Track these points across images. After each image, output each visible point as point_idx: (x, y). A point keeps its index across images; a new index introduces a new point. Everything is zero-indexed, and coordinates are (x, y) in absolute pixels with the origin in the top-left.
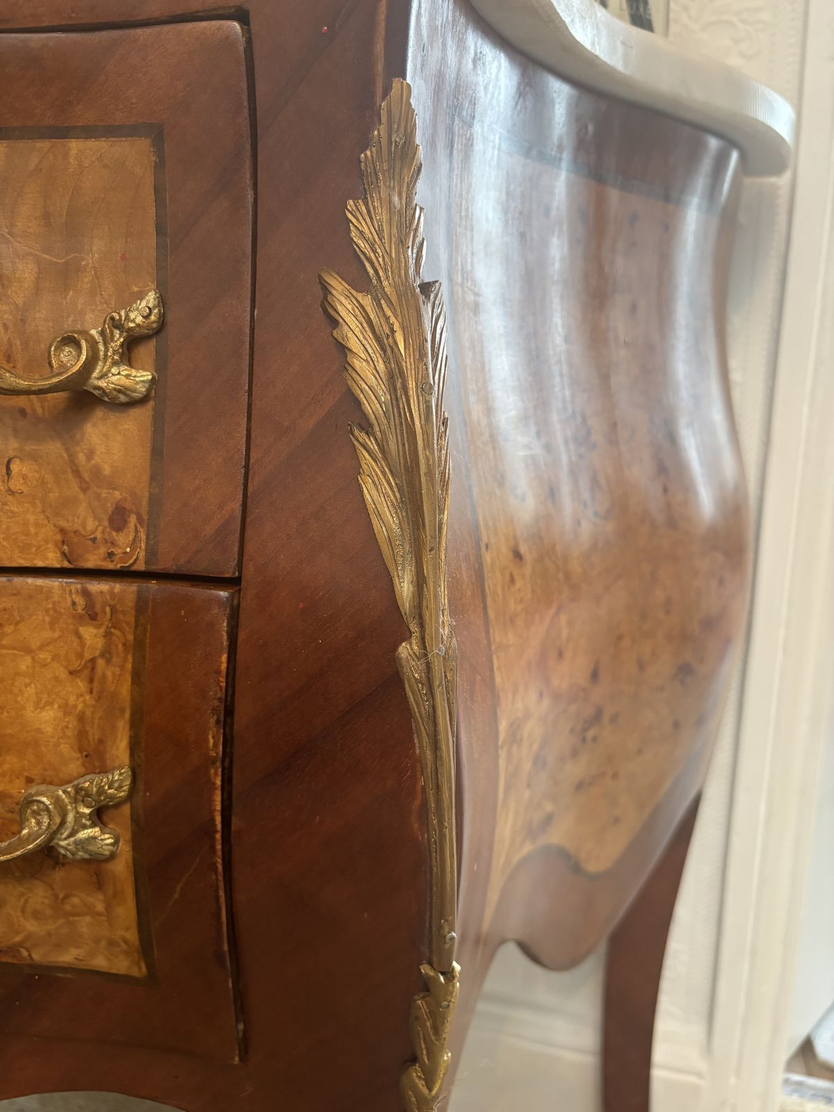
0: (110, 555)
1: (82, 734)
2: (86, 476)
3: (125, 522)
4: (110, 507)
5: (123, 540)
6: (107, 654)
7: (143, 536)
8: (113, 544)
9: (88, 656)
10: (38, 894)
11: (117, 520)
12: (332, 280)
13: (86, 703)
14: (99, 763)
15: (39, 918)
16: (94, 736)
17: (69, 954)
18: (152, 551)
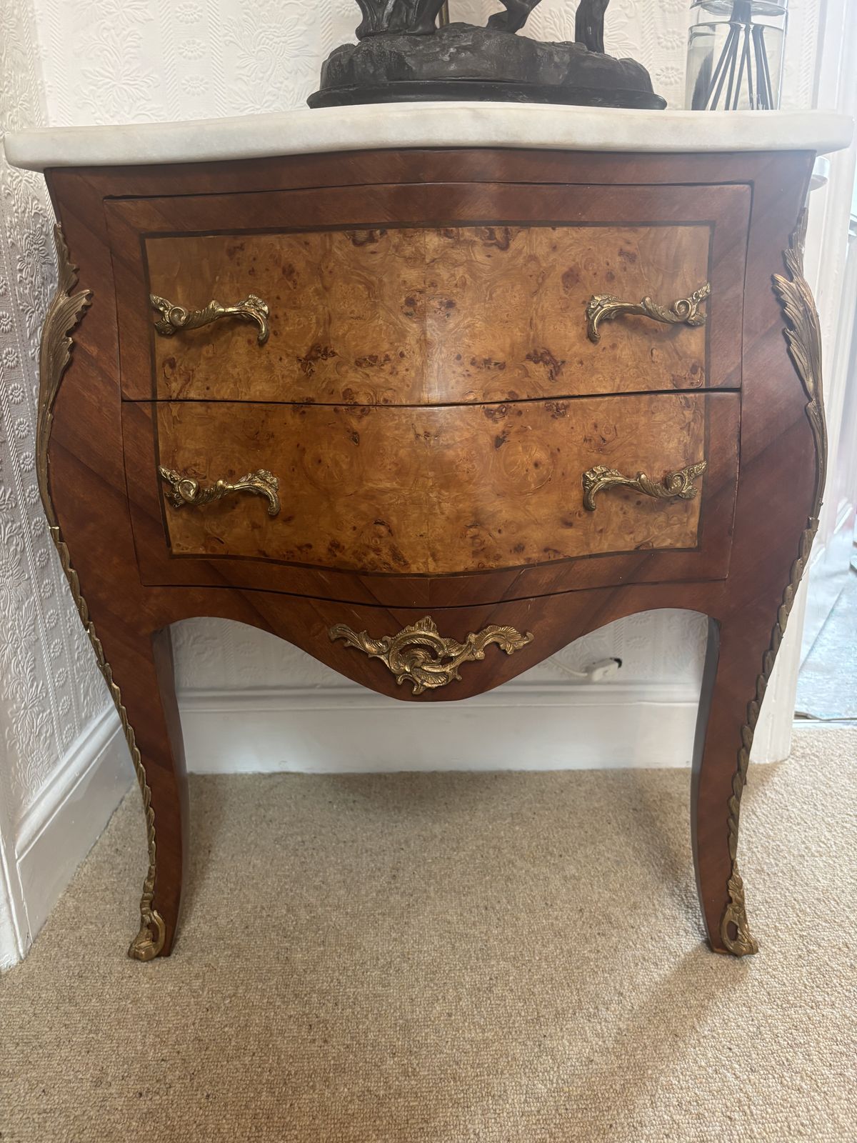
0: (692, 383)
1: (685, 451)
2: (681, 354)
3: (697, 371)
4: (690, 366)
5: (697, 377)
6: (694, 420)
7: (704, 375)
8: (693, 379)
9: (687, 421)
10: (661, 518)
11: (694, 370)
12: (780, 278)
13: (687, 439)
14: (691, 462)
15: (660, 528)
16: (690, 451)
17: (667, 543)
18: (708, 381)
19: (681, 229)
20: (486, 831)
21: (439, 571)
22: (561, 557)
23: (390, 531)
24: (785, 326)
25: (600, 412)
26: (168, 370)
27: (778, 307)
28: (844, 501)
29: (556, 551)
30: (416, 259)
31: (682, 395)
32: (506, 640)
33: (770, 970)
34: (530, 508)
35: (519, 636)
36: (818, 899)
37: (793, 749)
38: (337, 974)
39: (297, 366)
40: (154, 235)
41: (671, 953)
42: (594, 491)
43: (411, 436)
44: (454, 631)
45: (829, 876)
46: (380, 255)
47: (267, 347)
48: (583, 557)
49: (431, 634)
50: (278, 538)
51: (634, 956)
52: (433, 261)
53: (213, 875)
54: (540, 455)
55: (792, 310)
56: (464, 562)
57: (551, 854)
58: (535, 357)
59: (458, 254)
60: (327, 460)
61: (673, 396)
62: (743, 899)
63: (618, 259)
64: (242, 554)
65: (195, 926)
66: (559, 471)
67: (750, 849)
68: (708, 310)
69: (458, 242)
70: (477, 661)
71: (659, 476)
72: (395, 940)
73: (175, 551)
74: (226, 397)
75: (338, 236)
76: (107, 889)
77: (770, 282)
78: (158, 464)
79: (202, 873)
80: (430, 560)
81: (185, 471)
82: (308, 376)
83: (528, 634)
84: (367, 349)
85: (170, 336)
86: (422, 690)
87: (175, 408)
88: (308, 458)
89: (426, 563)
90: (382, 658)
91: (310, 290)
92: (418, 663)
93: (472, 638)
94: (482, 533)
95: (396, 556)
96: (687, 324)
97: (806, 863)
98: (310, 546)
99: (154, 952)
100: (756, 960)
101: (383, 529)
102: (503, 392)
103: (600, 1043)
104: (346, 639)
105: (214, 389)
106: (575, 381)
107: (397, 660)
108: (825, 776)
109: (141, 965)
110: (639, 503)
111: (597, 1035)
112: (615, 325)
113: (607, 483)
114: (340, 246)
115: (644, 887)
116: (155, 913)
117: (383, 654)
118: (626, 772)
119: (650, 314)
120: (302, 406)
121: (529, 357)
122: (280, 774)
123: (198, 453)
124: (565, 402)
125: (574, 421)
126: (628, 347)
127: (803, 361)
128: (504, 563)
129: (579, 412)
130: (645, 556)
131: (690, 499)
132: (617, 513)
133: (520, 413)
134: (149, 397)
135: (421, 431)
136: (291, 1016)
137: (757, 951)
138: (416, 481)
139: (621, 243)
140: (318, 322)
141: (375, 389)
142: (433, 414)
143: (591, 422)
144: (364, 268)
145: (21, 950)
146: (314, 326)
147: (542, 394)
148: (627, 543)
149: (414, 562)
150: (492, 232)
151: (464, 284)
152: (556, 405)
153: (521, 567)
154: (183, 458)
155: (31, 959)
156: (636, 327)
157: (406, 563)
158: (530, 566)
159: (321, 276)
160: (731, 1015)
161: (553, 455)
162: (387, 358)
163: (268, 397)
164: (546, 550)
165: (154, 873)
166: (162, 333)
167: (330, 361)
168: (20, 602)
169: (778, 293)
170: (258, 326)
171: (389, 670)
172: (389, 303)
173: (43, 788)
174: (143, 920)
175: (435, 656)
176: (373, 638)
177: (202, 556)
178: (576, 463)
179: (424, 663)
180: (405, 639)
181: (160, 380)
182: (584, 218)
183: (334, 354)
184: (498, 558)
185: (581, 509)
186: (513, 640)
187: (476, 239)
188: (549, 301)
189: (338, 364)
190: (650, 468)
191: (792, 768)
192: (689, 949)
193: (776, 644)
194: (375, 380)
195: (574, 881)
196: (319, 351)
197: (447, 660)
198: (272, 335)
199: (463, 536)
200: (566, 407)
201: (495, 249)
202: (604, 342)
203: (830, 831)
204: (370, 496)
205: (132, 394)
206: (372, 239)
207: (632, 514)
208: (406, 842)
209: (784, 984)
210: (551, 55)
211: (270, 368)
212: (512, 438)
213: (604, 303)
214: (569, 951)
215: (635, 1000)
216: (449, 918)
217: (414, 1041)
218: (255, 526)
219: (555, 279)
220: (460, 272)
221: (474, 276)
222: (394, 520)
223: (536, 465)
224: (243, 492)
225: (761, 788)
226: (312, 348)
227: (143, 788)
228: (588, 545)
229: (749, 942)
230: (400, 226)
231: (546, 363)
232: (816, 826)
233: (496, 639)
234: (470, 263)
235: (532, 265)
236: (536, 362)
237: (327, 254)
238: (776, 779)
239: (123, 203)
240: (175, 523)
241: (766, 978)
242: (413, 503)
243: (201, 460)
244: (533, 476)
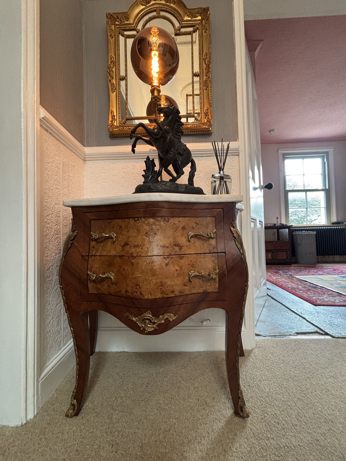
2: (210, 245)
5: (215, 250)
6: (215, 260)
9: (213, 260)
10: (209, 284)
11: (214, 248)
12: (232, 228)
13: (213, 264)
14: (215, 270)
15: (209, 286)
16: (214, 267)
17: (211, 290)
18: (217, 251)
19: (208, 218)
20: (174, 371)
21: (152, 298)
22: (184, 294)
23: (140, 287)
24: (234, 238)
25: (192, 258)
26: (93, 248)
27: (232, 234)
28: (263, 279)
29: (183, 292)
30: (148, 224)
31: (211, 254)
32: (170, 317)
33: (253, 424)
34: (175, 281)
35: (174, 316)
36: (266, 396)
37: (256, 345)
38: (125, 424)
39: (121, 248)
40: (93, 220)
41: (224, 416)
42: (191, 277)
43: (146, 263)
44: (156, 315)
45: (269, 388)
46: (140, 224)
47: (115, 243)
48: (190, 294)
49: (150, 316)
50: (113, 289)
51: (213, 418)
52: (152, 224)
53: (97, 385)
54: (177, 268)
55: (235, 235)
56: (159, 296)
57: (191, 379)
58: (176, 245)
59: (157, 223)
60: (126, 269)
61: (209, 254)
62: (243, 397)
63: (195, 224)
64: (105, 293)
65: (88, 405)
66: (182, 272)
67: (246, 378)
68: (216, 235)
69: (157, 220)
70: (162, 323)
71: (208, 273)
72: (144, 410)
73: (90, 292)
74: (105, 255)
75: (131, 219)
76: (67, 390)
77: (229, 229)
78: (88, 271)
79: (94, 385)
80: (150, 295)
81: (94, 272)
82: (123, 250)
83: (176, 315)
84: (136, 244)
85: (94, 241)
86: (147, 332)
87: (93, 257)
88: (121, 269)
89: (148, 296)
90: (137, 322)
91: (125, 231)
92: (146, 324)
93: (161, 317)
94: (163, 288)
95: (141, 294)
96: (211, 238)
97: (262, 383)
98: (121, 291)
99: (73, 414)
100: (249, 419)
101: (138, 287)
102: (168, 253)
103: (201, 454)
104: (129, 317)
105: (102, 253)
106: (185, 251)
107: (141, 323)
108: (265, 353)
109: (68, 419)
110: (203, 280)
111: (201, 451)
112: (194, 238)
113: (194, 275)
114: (132, 221)
115: (217, 391)
116: (75, 401)
117: (137, 321)
118: (212, 352)
119: (202, 235)
120: (121, 257)
121: (174, 245)
122: (122, 352)
123: (97, 268)
124: (183, 255)
125: (186, 260)
126: (198, 243)
127: (239, 246)
128: (169, 296)
129: (187, 258)
130: (206, 294)
131: (215, 279)
132: (197, 282)
133: (172, 258)
134: (87, 255)
135: (148, 262)
136: (107, 441)
137: (249, 416)
138: (146, 274)
139: (195, 221)
140: (126, 238)
141: (138, 252)
142: (151, 258)
143: (190, 260)
144: (136, 226)
145: (35, 413)
146: (125, 239)
147: (177, 254)
148: (201, 290)
149: (146, 295)
150: (165, 218)
151: (159, 229)
152: (181, 256)
153: (174, 297)
154: (93, 270)
155: (38, 416)
156: (199, 238)
157: (144, 296)
158: (176, 296)
159: (127, 227)
160: (242, 443)
161: (180, 268)
162: (141, 245)
163: (114, 255)
164: (180, 292)
165: (76, 387)
166: (92, 240)
167: (128, 246)
168: (57, 305)
169: (231, 231)
170: (113, 239)
171: (139, 326)
172: (142, 233)
173: (54, 358)
174: (71, 403)
175: (151, 322)
176: (135, 317)
177: (96, 294)
178: (187, 270)
179: (148, 324)
180: (143, 317)
181: (91, 251)
182: (186, 216)
183: (129, 245)
184: (167, 294)
185: (188, 281)
186: (172, 317)
187: (162, 220)
188: (178, 233)
189: (130, 247)
190: (205, 271)
191: (256, 350)
192: (229, 415)
193: (242, 318)
194: (138, 250)
195: (197, 389)
196: (126, 244)
197: (154, 323)
198: (116, 241)
199: (158, 289)
200: (184, 257)
201: (166, 222)
202: (192, 242)
203: (268, 372)
204: (135, 278)
205: (84, 254)
206: (138, 220)
207: (201, 282)
208: (152, 374)
209: (258, 430)
210: (181, 186)
211: (115, 248)
212: (170, 264)
213: (191, 234)
214: (194, 415)
215: (213, 436)
216: (160, 402)
217: (144, 452)
218: (109, 286)
219: (180, 228)
220: (158, 227)
221: (161, 228)
222: (141, 285)
223: (176, 270)
224: (106, 278)
225: (248, 357)
226: (125, 243)
227: (76, 359)
228: (191, 290)
229: (246, 413)
230: (145, 217)
231: (178, 247)
232: (264, 370)
233: (168, 317)
234: (160, 225)
235: (175, 226)
236: (176, 246)
237: (129, 223)
238: (252, 355)
239: (87, 214)
240: (90, 285)
241: (252, 427)
242: (145, 280)
243: (98, 270)
244: (176, 273)
